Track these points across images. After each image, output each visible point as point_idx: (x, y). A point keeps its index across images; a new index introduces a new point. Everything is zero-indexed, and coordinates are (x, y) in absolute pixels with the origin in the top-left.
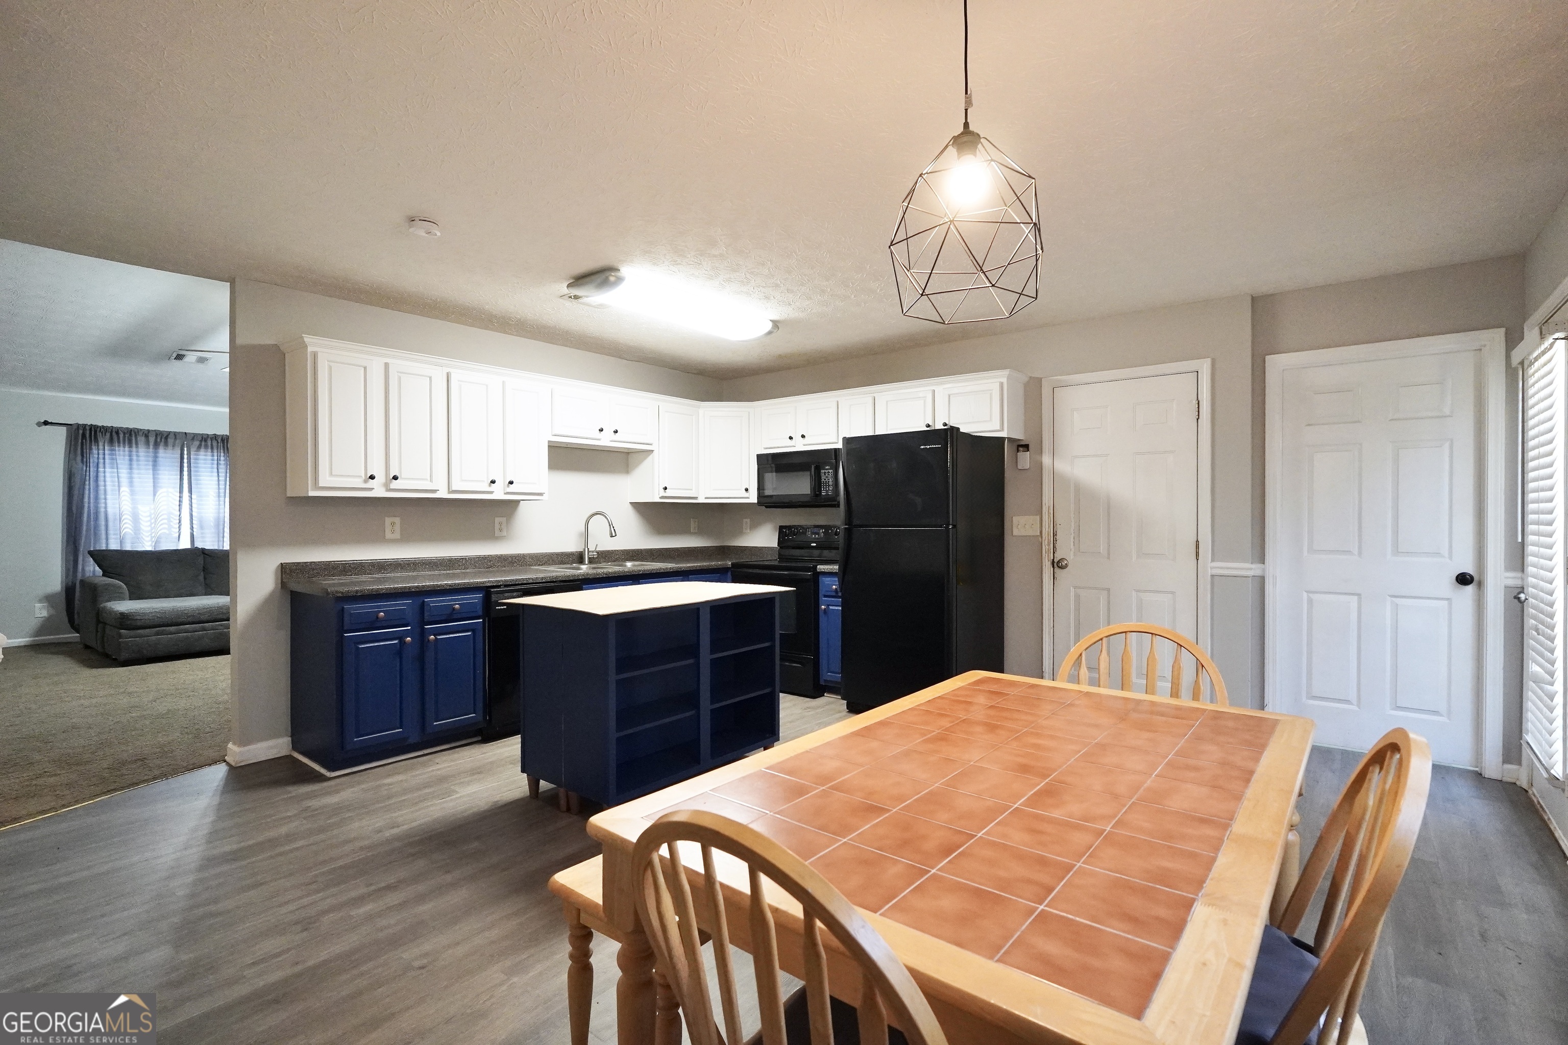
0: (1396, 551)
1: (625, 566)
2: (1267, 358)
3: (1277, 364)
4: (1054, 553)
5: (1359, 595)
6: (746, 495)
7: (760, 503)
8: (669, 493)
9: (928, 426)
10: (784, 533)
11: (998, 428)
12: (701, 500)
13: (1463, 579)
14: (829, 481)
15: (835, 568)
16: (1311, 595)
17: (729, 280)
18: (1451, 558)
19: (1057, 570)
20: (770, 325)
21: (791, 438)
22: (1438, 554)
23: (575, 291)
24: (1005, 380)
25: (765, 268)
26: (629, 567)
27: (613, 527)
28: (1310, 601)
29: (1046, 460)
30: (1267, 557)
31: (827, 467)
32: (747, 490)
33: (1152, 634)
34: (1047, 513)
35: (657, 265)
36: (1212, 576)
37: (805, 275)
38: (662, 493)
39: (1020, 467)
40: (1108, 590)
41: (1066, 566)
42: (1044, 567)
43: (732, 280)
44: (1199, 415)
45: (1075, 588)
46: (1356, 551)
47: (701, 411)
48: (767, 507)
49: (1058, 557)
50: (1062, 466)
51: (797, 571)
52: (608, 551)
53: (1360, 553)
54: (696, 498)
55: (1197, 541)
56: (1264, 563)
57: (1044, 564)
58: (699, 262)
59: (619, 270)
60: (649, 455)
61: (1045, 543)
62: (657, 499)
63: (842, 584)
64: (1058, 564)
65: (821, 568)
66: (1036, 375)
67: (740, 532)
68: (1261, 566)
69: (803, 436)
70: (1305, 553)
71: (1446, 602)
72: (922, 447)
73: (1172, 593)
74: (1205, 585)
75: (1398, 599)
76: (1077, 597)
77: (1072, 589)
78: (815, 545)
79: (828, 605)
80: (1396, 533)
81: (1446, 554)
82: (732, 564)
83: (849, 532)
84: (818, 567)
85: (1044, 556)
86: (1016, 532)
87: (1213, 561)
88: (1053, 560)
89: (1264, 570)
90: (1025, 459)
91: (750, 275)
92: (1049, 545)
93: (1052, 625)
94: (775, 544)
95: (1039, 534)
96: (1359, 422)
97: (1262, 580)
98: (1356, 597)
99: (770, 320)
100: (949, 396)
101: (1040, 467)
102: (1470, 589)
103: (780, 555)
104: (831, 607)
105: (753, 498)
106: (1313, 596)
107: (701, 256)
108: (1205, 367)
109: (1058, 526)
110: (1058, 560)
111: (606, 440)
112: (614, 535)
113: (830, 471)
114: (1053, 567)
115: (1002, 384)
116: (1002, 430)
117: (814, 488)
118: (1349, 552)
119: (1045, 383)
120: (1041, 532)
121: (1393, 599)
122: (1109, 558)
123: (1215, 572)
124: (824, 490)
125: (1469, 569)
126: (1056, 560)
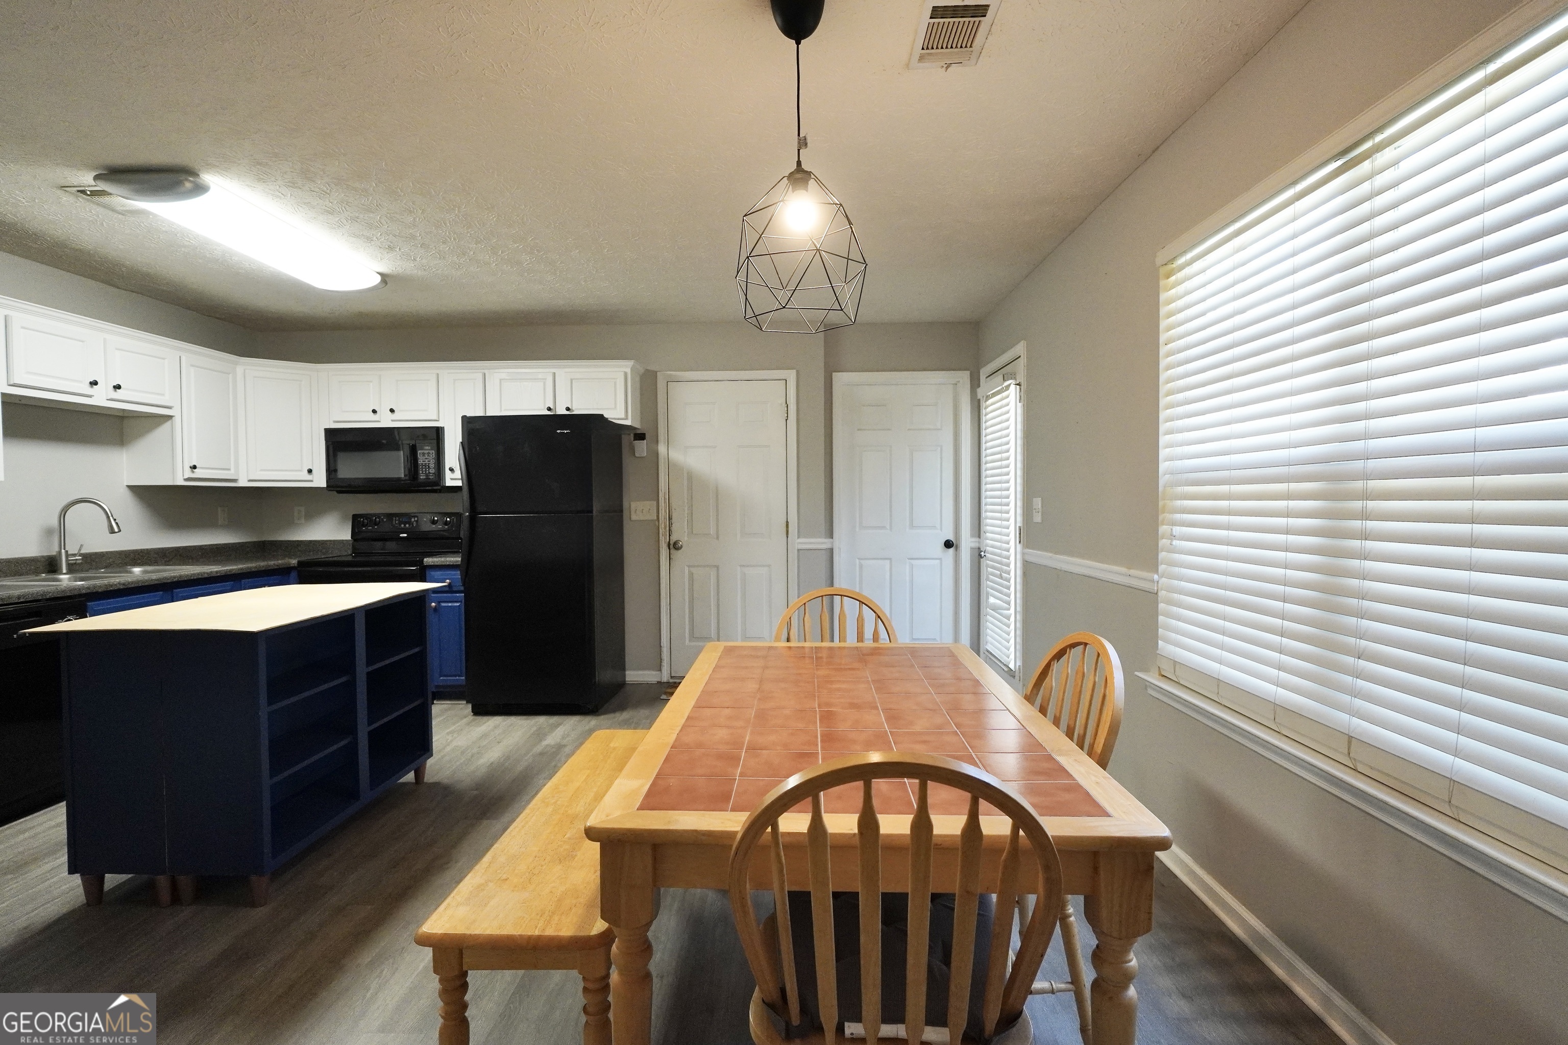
0: (912, 526)
1: (131, 572)
2: (834, 374)
3: (840, 379)
4: (670, 535)
5: (890, 559)
6: (309, 477)
7: (330, 486)
8: (198, 473)
9: (549, 409)
10: (358, 522)
11: (623, 416)
12: (243, 483)
13: (948, 544)
14: (429, 464)
15: (457, 559)
16: (861, 561)
17: (354, 220)
18: (941, 529)
19: (673, 551)
20: (378, 279)
21: (374, 411)
22: (934, 527)
23: (102, 186)
24: (628, 371)
25: (411, 216)
26: (137, 573)
27: (115, 520)
28: (861, 566)
29: (662, 449)
30: (834, 535)
31: (427, 448)
32: (310, 471)
33: (841, 595)
34: (663, 498)
35: (264, 182)
36: (798, 550)
37: (455, 233)
38: (188, 474)
39: (637, 455)
40: (717, 567)
41: (682, 547)
42: (661, 549)
43: (359, 220)
44: (787, 417)
45: (689, 566)
46: (888, 527)
47: (240, 370)
48: (339, 492)
49: (674, 538)
50: (676, 455)
51: (389, 566)
52: (96, 554)
53: (891, 529)
54: (235, 481)
55: (787, 522)
56: (832, 538)
57: (661, 546)
58: (328, 191)
59: (198, 175)
60: (169, 420)
61: (662, 526)
62: (180, 482)
63: (466, 576)
64: (675, 546)
65: (428, 561)
66: (652, 367)
67: (290, 523)
68: (831, 540)
69: (392, 411)
70: (857, 529)
71: (938, 561)
72: (559, 431)
73: (769, 566)
74: (793, 556)
75: (913, 560)
76: (691, 575)
77: (687, 568)
78: (405, 535)
79: (439, 602)
80: (911, 513)
81: (939, 528)
82: (298, 562)
83: (473, 519)
84: (425, 560)
85: (660, 538)
86: (634, 517)
87: (798, 538)
88: (669, 542)
89: (832, 543)
90: (641, 448)
91: (387, 220)
92: (665, 528)
93: (669, 603)
94: (348, 536)
95: (656, 518)
96: (889, 430)
97: (831, 551)
98: (888, 561)
99: (378, 273)
100: (572, 380)
101: (657, 454)
102: (951, 550)
103: (354, 548)
104: (443, 604)
105: (320, 480)
106: (862, 562)
107: (336, 185)
108: (791, 375)
109: (673, 510)
110: (674, 541)
111: (100, 398)
112: (116, 530)
113: (431, 452)
114: (669, 548)
115: (626, 374)
116: (626, 419)
117: (410, 470)
118: (884, 528)
119: (660, 376)
120: (658, 516)
121: (910, 561)
122: (718, 538)
123: (801, 547)
124: (422, 473)
125: (951, 537)
126: (672, 543)
